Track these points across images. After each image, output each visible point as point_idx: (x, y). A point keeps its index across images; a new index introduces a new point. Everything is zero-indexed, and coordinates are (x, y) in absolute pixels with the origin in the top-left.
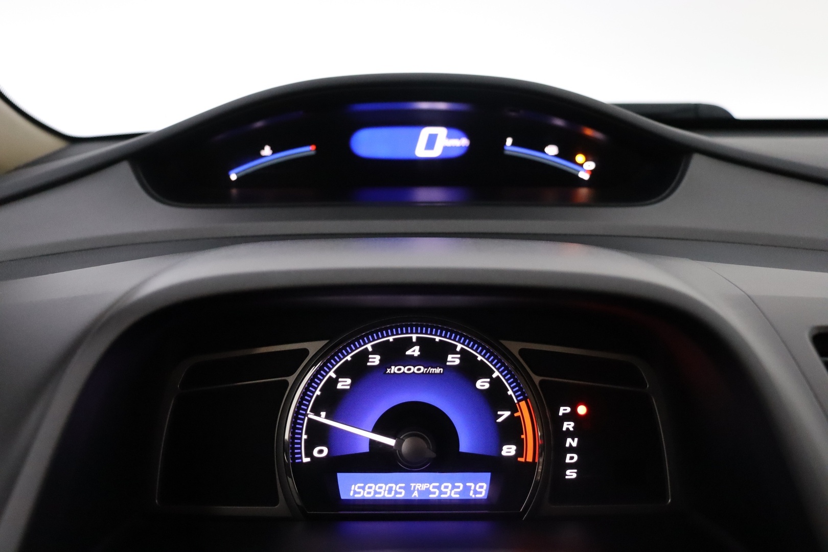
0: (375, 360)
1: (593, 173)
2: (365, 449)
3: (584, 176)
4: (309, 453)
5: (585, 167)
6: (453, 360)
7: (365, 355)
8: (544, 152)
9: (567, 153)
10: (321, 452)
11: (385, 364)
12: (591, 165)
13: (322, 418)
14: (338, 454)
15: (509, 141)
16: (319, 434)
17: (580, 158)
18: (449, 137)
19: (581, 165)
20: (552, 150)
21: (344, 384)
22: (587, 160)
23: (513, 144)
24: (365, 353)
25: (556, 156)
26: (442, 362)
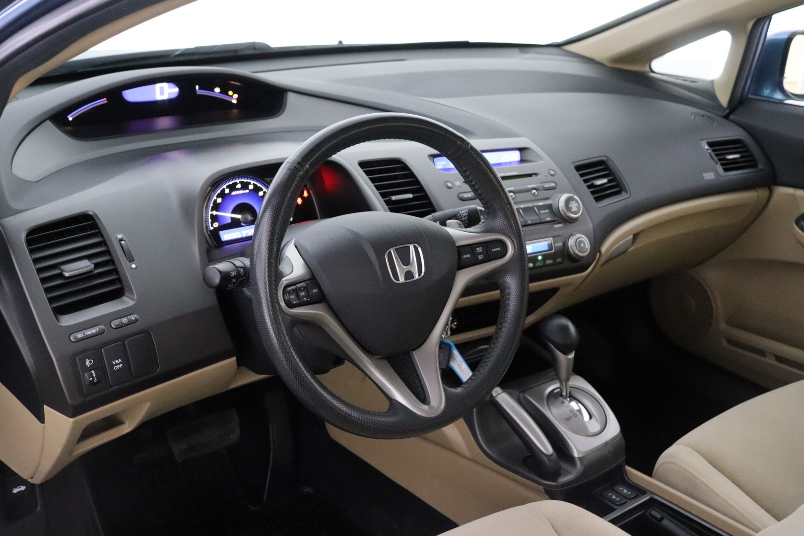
0: (227, 191)
1: (238, 99)
2: (229, 221)
3: (235, 102)
4: (212, 226)
5: (234, 98)
6: (251, 187)
7: (224, 190)
8: (214, 92)
9: (224, 91)
10: (216, 225)
11: (231, 191)
12: (236, 96)
13: (215, 213)
14: (223, 224)
15: (197, 87)
16: (215, 219)
17: (230, 93)
18: (170, 88)
19: (232, 96)
20: (217, 90)
21: (219, 200)
22: (234, 94)
23: (199, 89)
24: (224, 189)
25: (219, 93)
26: (247, 188)
